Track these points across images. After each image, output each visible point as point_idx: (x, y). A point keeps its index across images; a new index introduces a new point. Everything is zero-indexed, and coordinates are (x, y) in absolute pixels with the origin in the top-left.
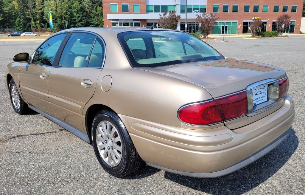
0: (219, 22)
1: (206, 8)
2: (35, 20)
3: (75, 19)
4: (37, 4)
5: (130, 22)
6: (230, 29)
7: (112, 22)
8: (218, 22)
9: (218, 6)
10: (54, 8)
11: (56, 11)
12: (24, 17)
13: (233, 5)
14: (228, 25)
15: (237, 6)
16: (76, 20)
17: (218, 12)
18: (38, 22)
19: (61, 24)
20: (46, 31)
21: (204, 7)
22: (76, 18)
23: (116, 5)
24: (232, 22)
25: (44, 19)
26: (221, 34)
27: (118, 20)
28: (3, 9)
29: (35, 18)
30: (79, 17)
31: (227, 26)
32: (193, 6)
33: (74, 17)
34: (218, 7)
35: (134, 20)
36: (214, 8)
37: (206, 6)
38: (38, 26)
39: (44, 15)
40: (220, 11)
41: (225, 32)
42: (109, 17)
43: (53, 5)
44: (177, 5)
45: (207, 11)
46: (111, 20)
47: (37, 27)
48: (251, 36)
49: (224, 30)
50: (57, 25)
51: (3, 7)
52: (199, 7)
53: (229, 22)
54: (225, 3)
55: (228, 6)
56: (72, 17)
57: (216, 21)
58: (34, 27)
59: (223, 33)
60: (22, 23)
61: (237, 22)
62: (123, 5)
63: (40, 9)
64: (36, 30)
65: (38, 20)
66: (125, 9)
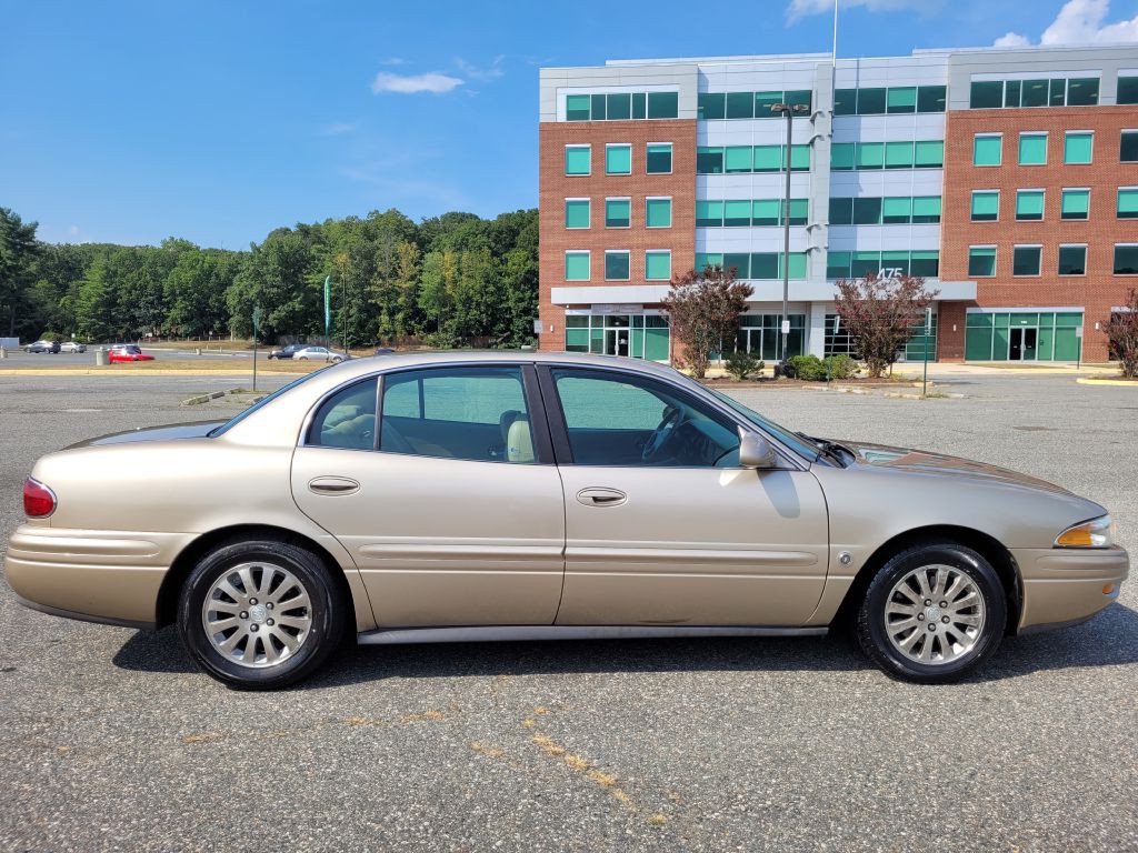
0: (997, 315)
1: (937, 260)
2: (392, 313)
3: (510, 308)
4: (404, 263)
5: (631, 313)
6: (1049, 339)
7: (568, 312)
8: (991, 314)
9: (994, 250)
10: (449, 275)
11: (455, 282)
12: (360, 302)
13: (1062, 245)
14: (1037, 327)
15: (1083, 250)
16: (513, 311)
17: (994, 274)
18: (400, 316)
19: (466, 322)
20: (421, 344)
21: (932, 257)
22: (511, 304)
23: (587, 255)
24: (1059, 314)
25: (420, 306)
26: (1009, 362)
27: (588, 306)
28: (307, 279)
29: (393, 304)
30: (521, 300)
31: (1034, 331)
32: (883, 252)
33: (508, 300)
34: (991, 254)
35: (647, 306)
36: (971, 256)
37: (938, 251)
38: (399, 328)
39: (419, 296)
40: (1001, 268)
41: (1025, 352)
42: (559, 295)
43: (448, 266)
44: (814, 251)
45: (944, 271)
46: (564, 306)
47: (395, 332)
48: (1116, 371)
49: (1022, 344)
50: (454, 327)
51: (309, 273)
52: (909, 257)
53: (1042, 314)
54: (1022, 240)
55: (1037, 251)
56: (502, 301)
57: (986, 310)
58: (386, 333)
59: (1015, 355)
60: (353, 319)
61: (1080, 314)
62: (608, 256)
63: (412, 278)
64: (391, 340)
65: (399, 311)
66: (616, 270)
